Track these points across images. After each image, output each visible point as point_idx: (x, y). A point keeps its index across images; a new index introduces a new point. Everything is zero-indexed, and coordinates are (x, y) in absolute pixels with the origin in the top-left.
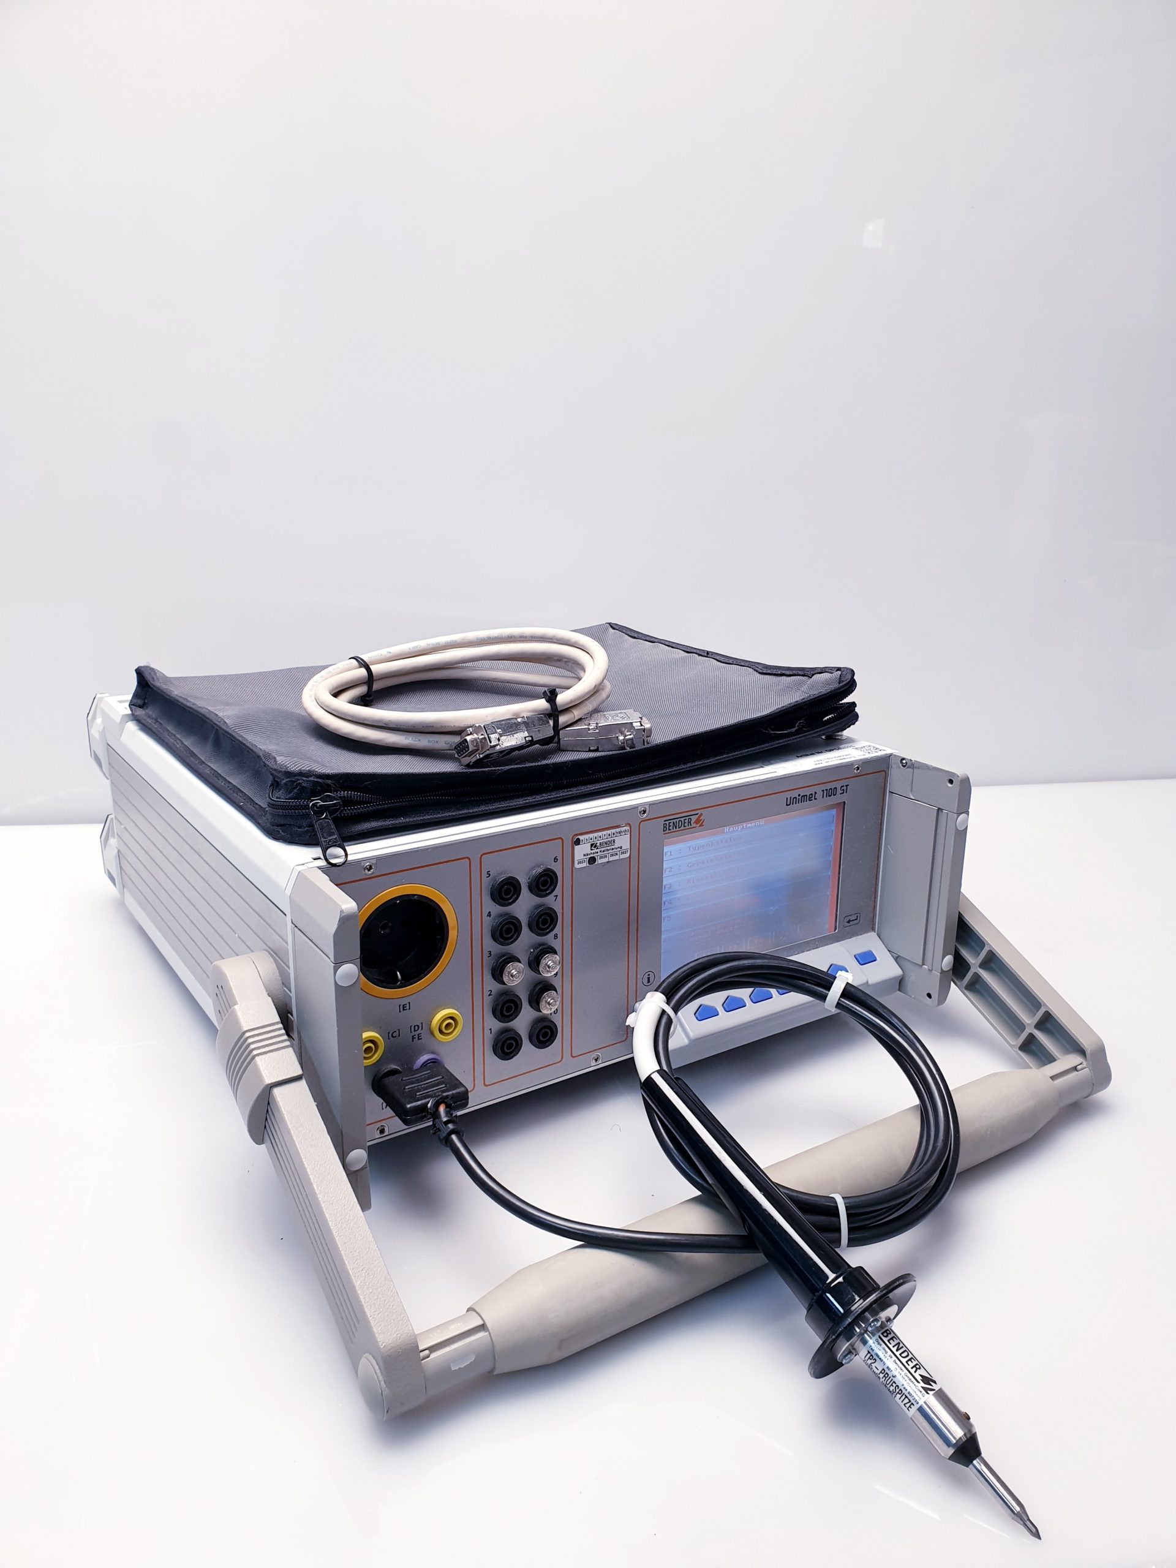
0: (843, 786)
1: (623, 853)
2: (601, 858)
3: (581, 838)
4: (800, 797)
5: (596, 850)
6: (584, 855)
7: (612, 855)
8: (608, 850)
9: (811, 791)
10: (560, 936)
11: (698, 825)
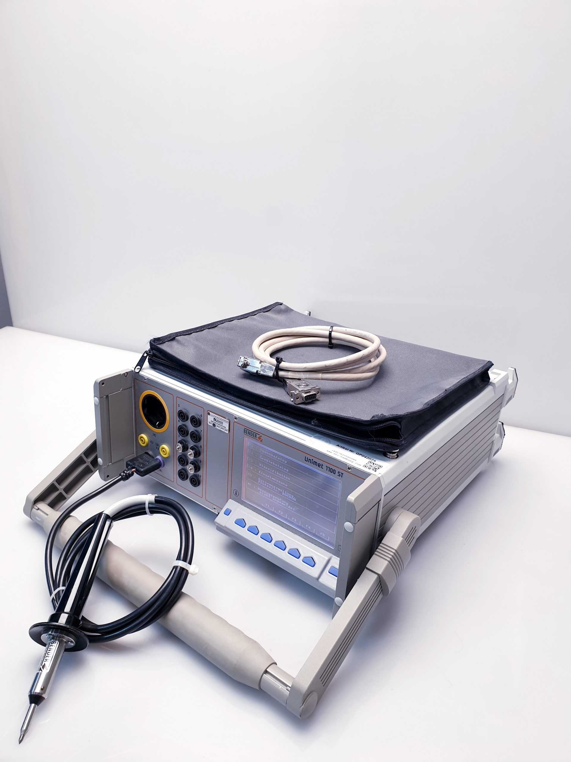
0: (340, 472)
1: (226, 430)
2: (217, 426)
3: (210, 413)
4: (313, 461)
5: (215, 422)
6: (211, 421)
7: (222, 428)
8: (220, 425)
9: (321, 462)
10: (202, 446)
11: (260, 440)
